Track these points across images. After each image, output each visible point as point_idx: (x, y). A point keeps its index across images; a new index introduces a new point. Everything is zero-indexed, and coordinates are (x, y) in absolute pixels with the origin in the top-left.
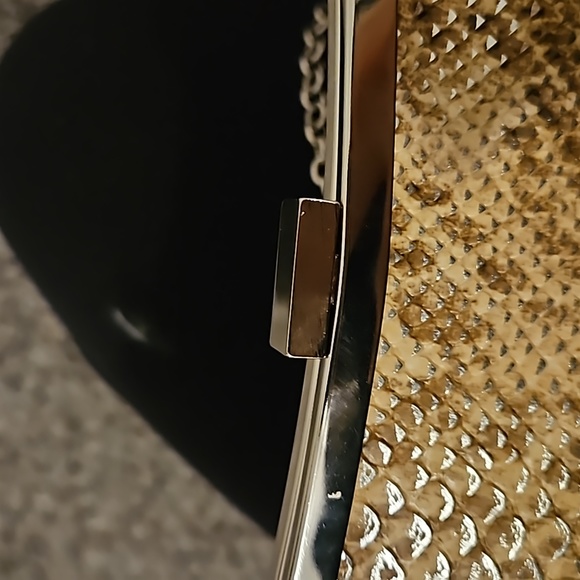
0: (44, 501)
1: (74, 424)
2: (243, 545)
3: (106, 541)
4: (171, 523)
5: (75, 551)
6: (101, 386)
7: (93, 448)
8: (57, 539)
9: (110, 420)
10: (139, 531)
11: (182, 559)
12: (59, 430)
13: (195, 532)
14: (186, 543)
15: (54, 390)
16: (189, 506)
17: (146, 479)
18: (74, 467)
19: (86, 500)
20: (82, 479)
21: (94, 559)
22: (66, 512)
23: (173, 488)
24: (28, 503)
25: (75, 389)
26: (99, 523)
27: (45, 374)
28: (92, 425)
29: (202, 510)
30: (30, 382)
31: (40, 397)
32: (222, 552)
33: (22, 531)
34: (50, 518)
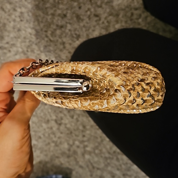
0: (77, 143)
1: (84, 127)
2: (120, 157)
3: (90, 153)
4: (104, 150)
5: (83, 155)
6: (90, 119)
7: (88, 132)
8: (79, 151)
9: (92, 126)
10: (97, 151)
11: (106, 158)
12: (81, 128)
13: (109, 153)
14: (107, 155)
15: (80, 119)
16: (108, 147)
17: (99, 140)
18: (84, 136)
19: (86, 143)
20: (85, 139)
21: (87, 157)
22: (82, 146)
23: (105, 142)
24: (74, 144)
25: (85, 119)
26: (88, 149)
27: (79, 115)
28: (88, 127)
29: (111, 148)
30: (75, 117)
31: (77, 120)
32: (115, 158)
33: (72, 149)
34: (78, 147)
